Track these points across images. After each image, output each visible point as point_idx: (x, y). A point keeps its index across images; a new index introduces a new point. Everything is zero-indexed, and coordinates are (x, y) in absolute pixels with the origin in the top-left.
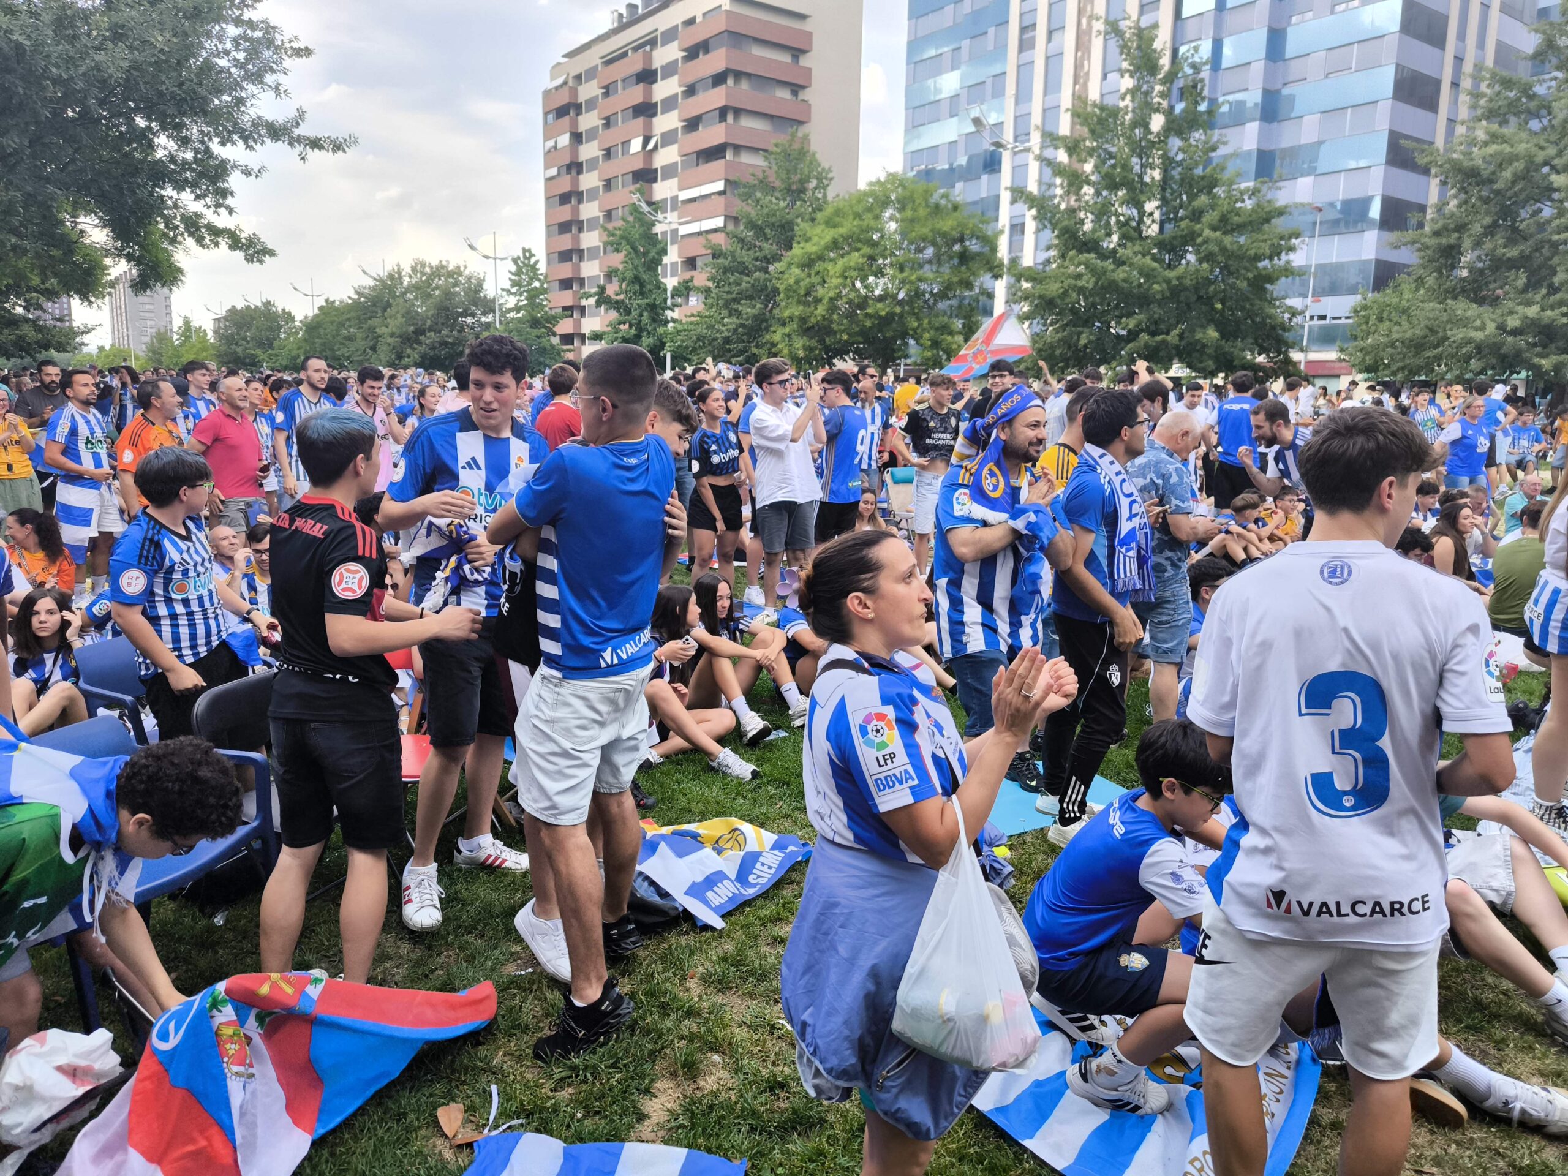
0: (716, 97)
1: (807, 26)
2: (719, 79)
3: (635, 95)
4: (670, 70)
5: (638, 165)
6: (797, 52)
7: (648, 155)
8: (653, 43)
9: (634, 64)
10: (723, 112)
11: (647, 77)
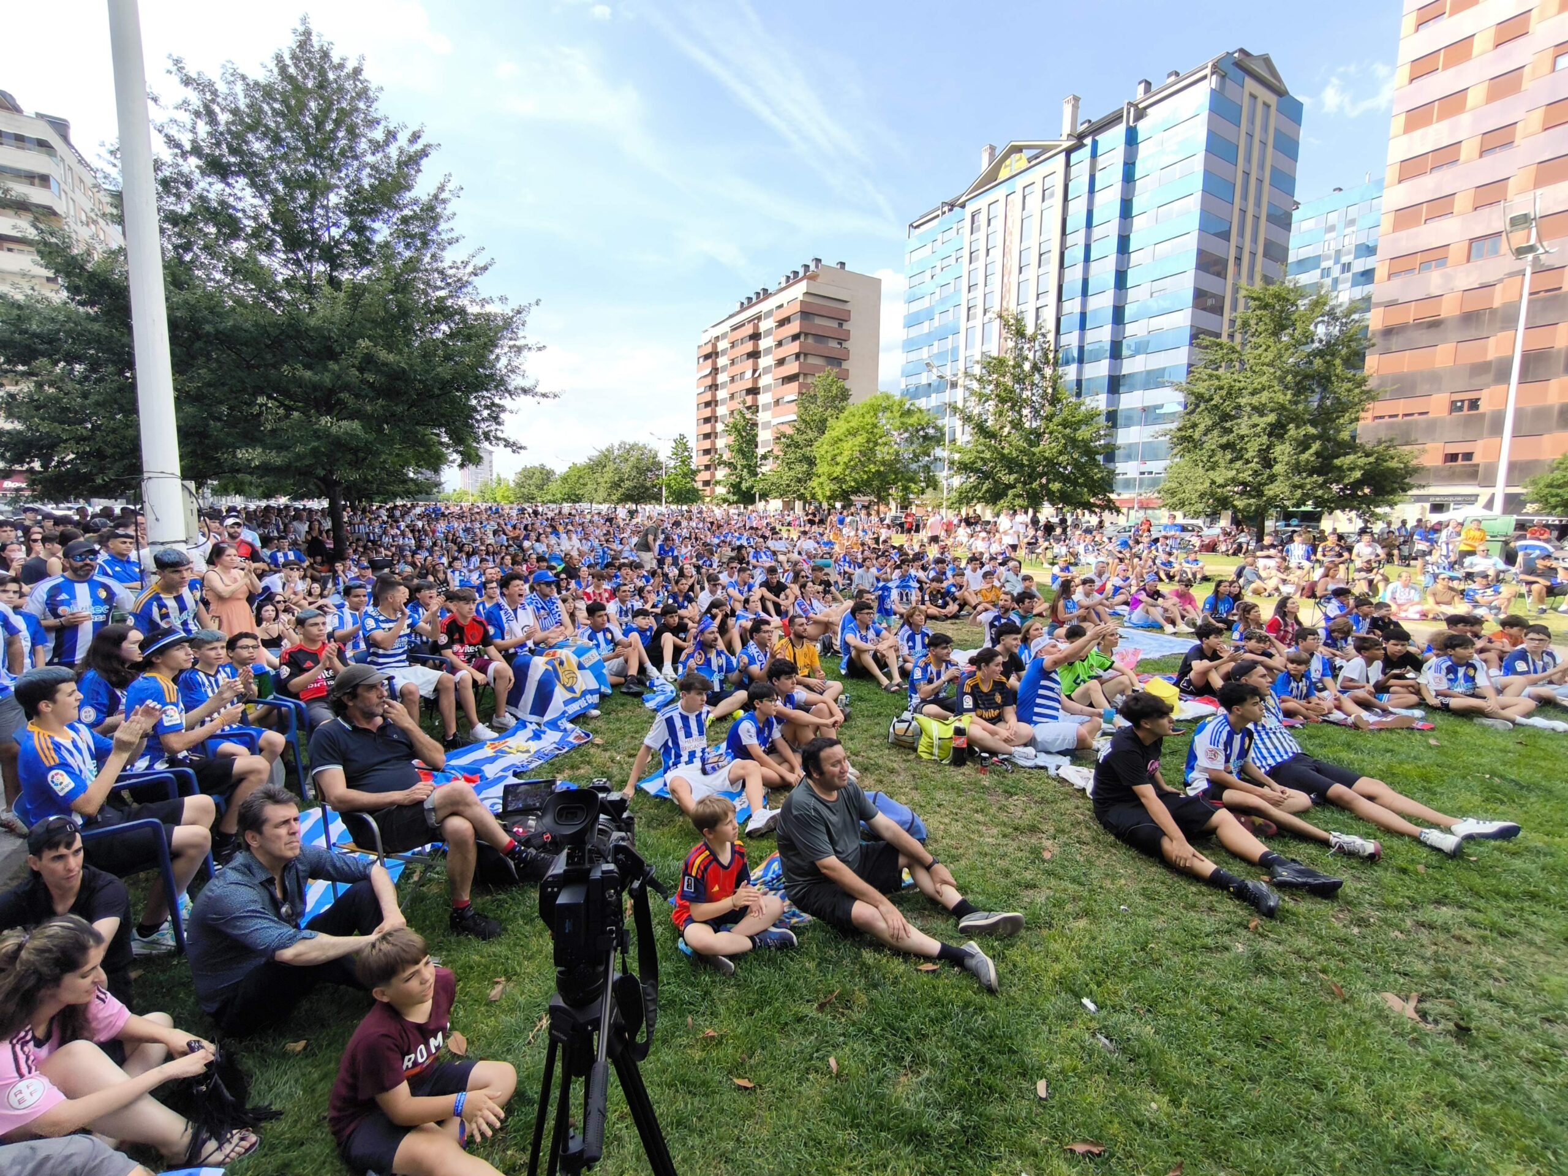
0: (795, 347)
1: (847, 307)
2: (795, 337)
3: (749, 347)
4: (769, 332)
5: (750, 385)
6: (841, 322)
7: (755, 380)
8: (759, 318)
9: (749, 330)
10: (797, 356)
11: (755, 336)
